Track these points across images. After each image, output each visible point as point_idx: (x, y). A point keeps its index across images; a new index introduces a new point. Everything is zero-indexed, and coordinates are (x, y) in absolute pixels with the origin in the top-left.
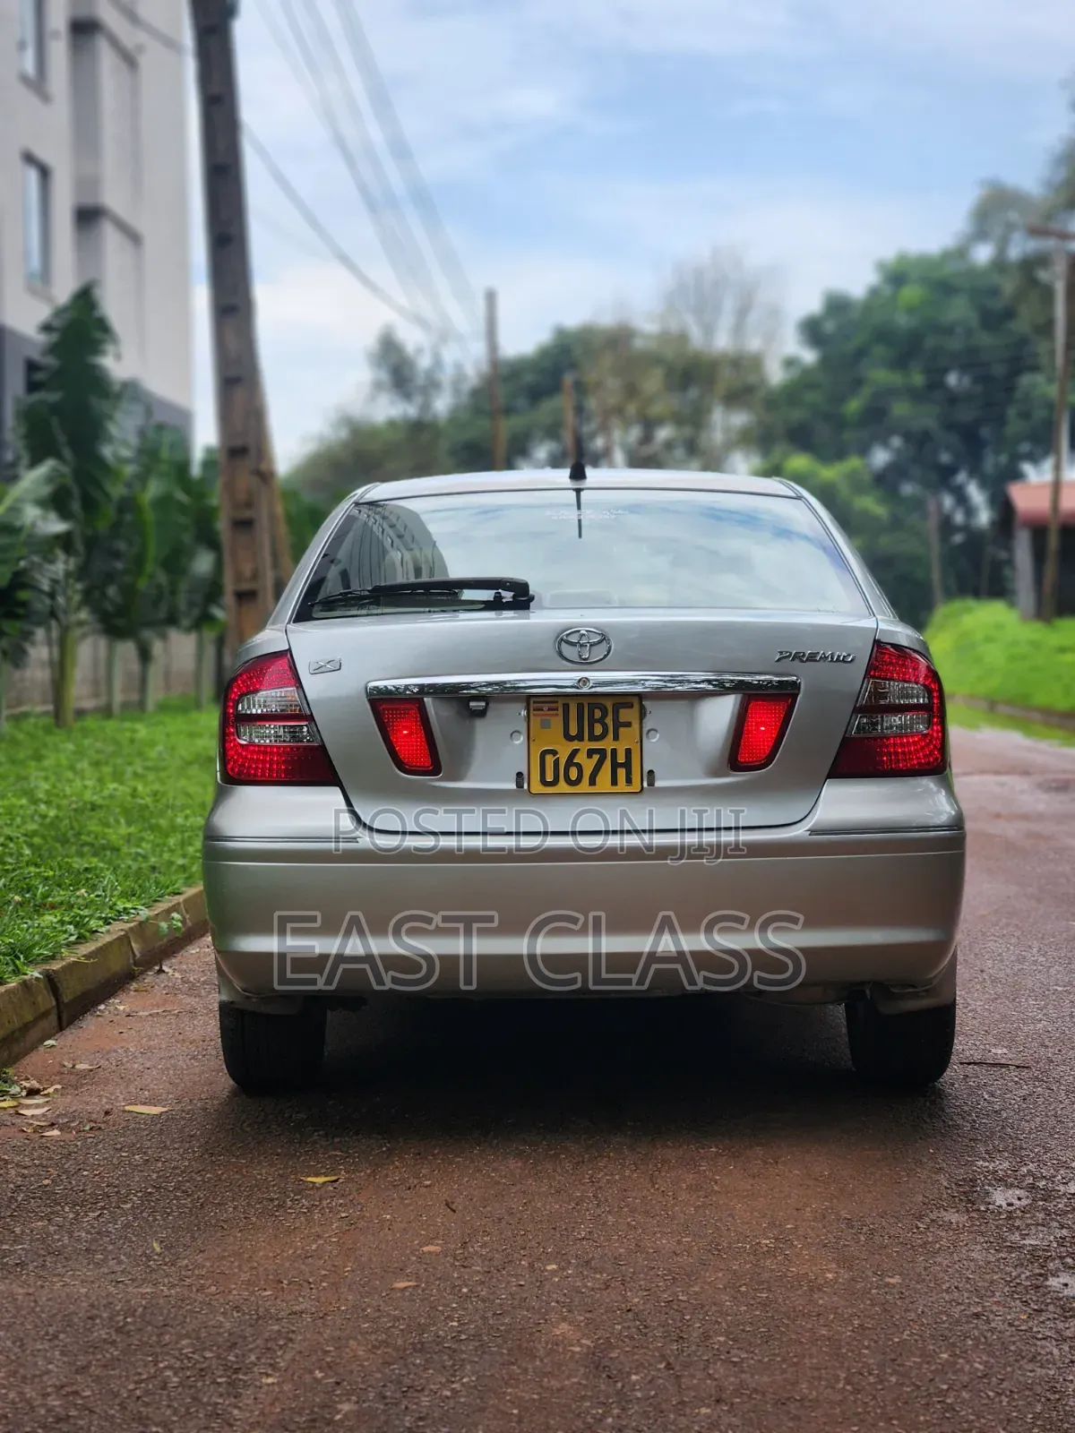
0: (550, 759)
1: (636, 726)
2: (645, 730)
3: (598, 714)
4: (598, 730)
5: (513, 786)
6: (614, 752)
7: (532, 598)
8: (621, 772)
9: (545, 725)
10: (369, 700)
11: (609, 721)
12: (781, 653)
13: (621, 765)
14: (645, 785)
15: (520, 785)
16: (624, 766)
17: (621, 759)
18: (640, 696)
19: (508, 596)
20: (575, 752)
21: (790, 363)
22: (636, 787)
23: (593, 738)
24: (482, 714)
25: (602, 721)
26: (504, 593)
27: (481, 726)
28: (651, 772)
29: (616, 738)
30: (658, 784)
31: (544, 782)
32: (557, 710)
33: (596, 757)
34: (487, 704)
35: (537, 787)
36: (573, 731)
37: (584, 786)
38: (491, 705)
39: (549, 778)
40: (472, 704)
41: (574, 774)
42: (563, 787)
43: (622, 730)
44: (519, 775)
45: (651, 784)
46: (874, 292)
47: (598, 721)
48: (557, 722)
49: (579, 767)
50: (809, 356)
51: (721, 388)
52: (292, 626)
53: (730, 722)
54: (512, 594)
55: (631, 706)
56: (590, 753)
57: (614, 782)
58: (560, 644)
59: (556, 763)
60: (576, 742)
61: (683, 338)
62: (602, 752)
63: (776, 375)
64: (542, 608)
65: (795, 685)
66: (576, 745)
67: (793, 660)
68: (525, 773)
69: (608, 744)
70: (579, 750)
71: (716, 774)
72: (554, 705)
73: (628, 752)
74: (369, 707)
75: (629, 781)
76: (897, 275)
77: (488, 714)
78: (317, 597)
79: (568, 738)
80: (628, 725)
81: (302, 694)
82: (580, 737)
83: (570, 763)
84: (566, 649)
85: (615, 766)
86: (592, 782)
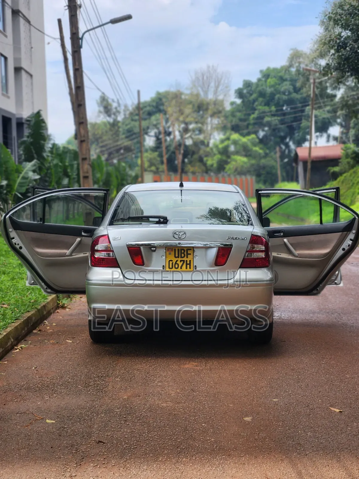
0: (171, 262)
1: (192, 254)
2: (194, 256)
3: (183, 251)
4: (183, 255)
5: (162, 269)
6: (187, 261)
7: (168, 221)
8: (188, 266)
9: (170, 254)
10: (127, 247)
11: (185, 253)
12: (228, 237)
13: (188, 264)
14: (194, 269)
15: (163, 269)
16: (189, 264)
17: (188, 263)
18: (193, 247)
19: (162, 220)
20: (177, 261)
21: (232, 104)
22: (192, 269)
23: (181, 257)
24: (155, 251)
25: (184, 253)
26: (161, 219)
27: (154, 253)
28: (195, 266)
29: (187, 257)
30: (198, 269)
31: (169, 268)
32: (173, 250)
33: (182, 262)
34: (156, 249)
35: (168, 269)
36: (177, 256)
37: (179, 269)
38: (157, 249)
39: (171, 267)
40: (152, 249)
41: (177, 266)
42: (174, 269)
43: (188, 255)
44: (163, 266)
45: (196, 269)
46: (259, 80)
47: (183, 253)
48: (173, 253)
49: (178, 264)
50: (239, 101)
51: (210, 112)
52: (108, 227)
53: (215, 254)
54: (163, 220)
55: (191, 249)
56: (181, 261)
57: (186, 268)
58: (174, 234)
59: (172, 263)
60: (177, 258)
61: (198, 95)
62: (184, 261)
63: (228, 107)
64: (170, 223)
65: (231, 245)
66: (177, 259)
67: (231, 239)
68: (165, 266)
69: (185, 259)
70: (178, 260)
71: (212, 267)
72: (172, 249)
73: (190, 261)
74: (127, 249)
75: (190, 268)
76: (266, 75)
77: (156, 251)
78: (114, 219)
79: (175, 257)
80: (190, 254)
81: (111, 245)
82: (178, 257)
83: (176, 263)
84: (175, 236)
85: (187, 264)
86: (181, 268)
